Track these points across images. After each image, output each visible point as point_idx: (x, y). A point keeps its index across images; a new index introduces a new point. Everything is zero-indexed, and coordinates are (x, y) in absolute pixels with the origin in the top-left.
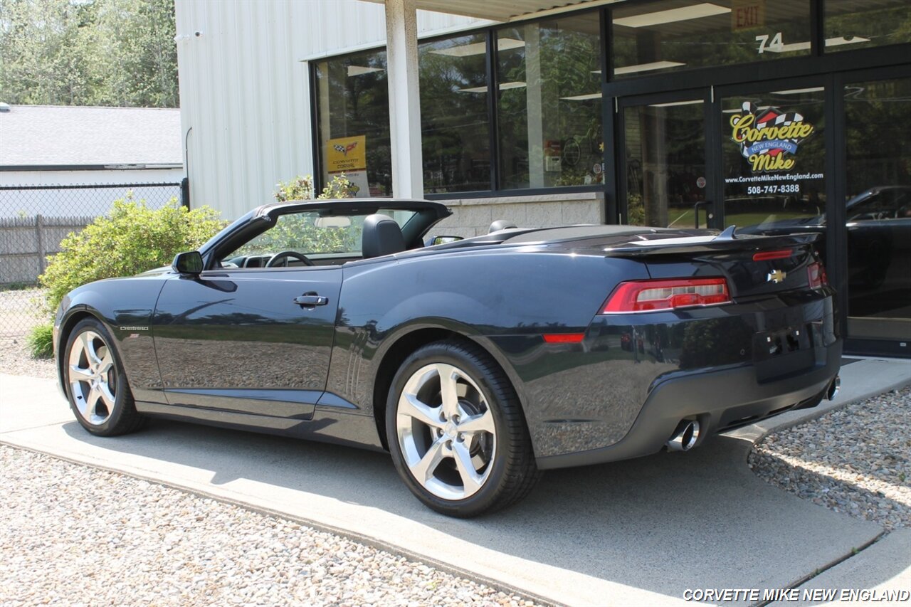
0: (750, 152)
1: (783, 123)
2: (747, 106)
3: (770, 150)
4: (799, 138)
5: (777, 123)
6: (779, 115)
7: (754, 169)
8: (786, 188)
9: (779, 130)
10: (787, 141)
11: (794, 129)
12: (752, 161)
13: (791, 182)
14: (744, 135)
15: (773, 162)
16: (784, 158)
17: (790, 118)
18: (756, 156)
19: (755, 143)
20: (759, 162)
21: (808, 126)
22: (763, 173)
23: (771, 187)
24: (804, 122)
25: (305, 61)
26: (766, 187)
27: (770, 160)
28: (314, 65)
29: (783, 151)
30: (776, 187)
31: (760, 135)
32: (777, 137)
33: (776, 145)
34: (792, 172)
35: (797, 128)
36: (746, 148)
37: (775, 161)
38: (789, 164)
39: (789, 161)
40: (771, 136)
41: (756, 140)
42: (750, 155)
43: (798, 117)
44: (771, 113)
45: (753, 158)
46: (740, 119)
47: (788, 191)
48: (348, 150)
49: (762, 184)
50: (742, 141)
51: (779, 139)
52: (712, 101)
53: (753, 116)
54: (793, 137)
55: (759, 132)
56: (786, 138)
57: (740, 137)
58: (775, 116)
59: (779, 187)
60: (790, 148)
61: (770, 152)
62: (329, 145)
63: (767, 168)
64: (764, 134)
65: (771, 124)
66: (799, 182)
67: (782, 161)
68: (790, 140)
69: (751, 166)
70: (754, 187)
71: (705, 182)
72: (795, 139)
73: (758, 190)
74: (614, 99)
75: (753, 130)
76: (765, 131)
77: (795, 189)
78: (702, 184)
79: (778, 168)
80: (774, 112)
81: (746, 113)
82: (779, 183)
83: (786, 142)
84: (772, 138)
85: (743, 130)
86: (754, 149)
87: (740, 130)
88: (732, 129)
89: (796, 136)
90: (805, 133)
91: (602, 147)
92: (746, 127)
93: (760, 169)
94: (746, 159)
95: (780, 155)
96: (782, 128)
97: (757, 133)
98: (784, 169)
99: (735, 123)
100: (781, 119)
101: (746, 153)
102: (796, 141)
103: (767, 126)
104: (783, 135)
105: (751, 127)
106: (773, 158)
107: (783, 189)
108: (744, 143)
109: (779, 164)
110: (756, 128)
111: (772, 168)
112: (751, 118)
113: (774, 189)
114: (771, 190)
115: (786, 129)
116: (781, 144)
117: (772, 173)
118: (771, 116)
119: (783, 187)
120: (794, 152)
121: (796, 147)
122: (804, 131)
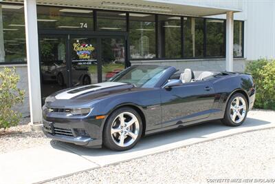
2: (78, 41)
3: (84, 53)
4: (91, 51)
5: (86, 46)
6: (86, 44)
7: (80, 58)
12: (79, 56)
17: (89, 45)
19: (80, 51)
20: (81, 56)
24: (92, 47)
27: (84, 56)
29: (87, 54)
35: (90, 48)
38: (89, 57)
43: (91, 45)
44: (84, 44)
49: (82, 62)
52: (69, 39)
53: (79, 44)
54: (89, 50)
55: (81, 48)
57: (76, 49)
59: (86, 63)
63: (83, 58)
65: (84, 46)
77: (90, 63)
81: (77, 43)
86: (80, 53)
87: (76, 47)
88: (74, 47)
99: (75, 45)
101: (78, 54)
105: (79, 47)
115: (88, 48)
116: (87, 52)
121: (90, 53)
122: (92, 49)
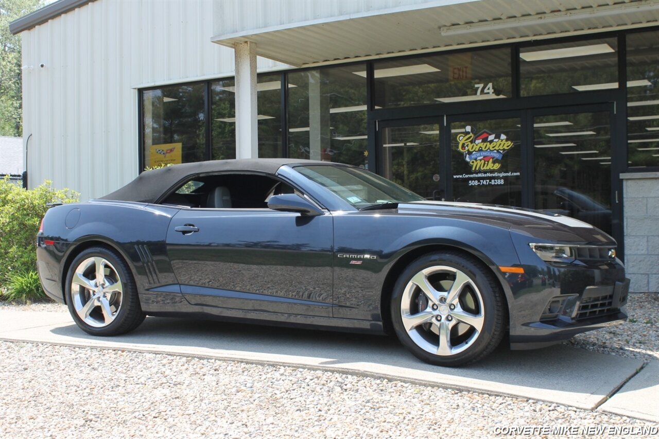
0: (470, 158)
1: (493, 140)
2: (468, 128)
3: (484, 157)
4: (504, 150)
5: (489, 139)
6: (490, 135)
7: (473, 169)
8: (495, 182)
9: (490, 144)
10: (495, 151)
11: (500, 144)
12: (472, 164)
13: (498, 178)
14: (466, 147)
15: (486, 165)
16: (494, 162)
17: (498, 137)
18: (474, 161)
19: (474, 153)
20: (477, 165)
21: (509, 142)
22: (480, 172)
23: (485, 181)
24: (507, 140)
25: (135, 89)
26: (482, 181)
27: (485, 164)
28: (141, 91)
29: (493, 158)
30: (488, 181)
31: (478, 147)
32: (489, 149)
33: (489, 154)
34: (499, 171)
35: (503, 143)
36: (468, 156)
37: (488, 164)
39: (497, 164)
40: (485, 148)
41: (475, 151)
42: (471, 160)
43: (503, 137)
44: (485, 134)
45: (473, 162)
46: (464, 137)
47: (496, 184)
48: (167, 153)
49: (479, 179)
50: (465, 151)
51: (490, 150)
52: (445, 124)
53: (473, 135)
54: (499, 149)
55: (477, 145)
56: (495, 150)
57: (463, 148)
58: (488, 135)
59: (490, 181)
60: (497, 156)
61: (485, 159)
62: (151, 149)
63: (482, 169)
64: (480, 147)
65: (485, 140)
66: (504, 178)
67: (493, 165)
68: (498, 151)
69: (471, 167)
70: (473, 181)
71: (439, 178)
72: (501, 150)
73: (476, 183)
74: (376, 122)
75: (473, 144)
76: (481, 145)
77: (502, 182)
78: (437, 179)
79: (490, 169)
80: (487, 133)
81: (467, 133)
82: (490, 178)
83: (495, 153)
84: (486, 149)
85: (466, 144)
86: (473, 157)
87: (463, 144)
88: (458, 143)
89: (501, 148)
90: (508, 146)
91: (366, 153)
92: (468, 142)
93: (477, 169)
94: (468, 163)
95: (491, 159)
96: (492, 144)
97: (475, 146)
98: (494, 169)
99: (460, 139)
100: (491, 137)
101: (467, 159)
102: (501, 152)
103: (482, 142)
104: (493, 147)
105: (471, 142)
106: (486, 162)
107: (493, 182)
108: (467, 152)
109: (490, 166)
110: (475, 142)
111: (485, 169)
112: (471, 137)
113: (487, 182)
114: (485, 183)
115: (495, 143)
116: (492, 154)
117: (485, 172)
118: (485, 135)
119: (493, 181)
120: (500, 159)
121: (502, 155)
122: (507, 145)
